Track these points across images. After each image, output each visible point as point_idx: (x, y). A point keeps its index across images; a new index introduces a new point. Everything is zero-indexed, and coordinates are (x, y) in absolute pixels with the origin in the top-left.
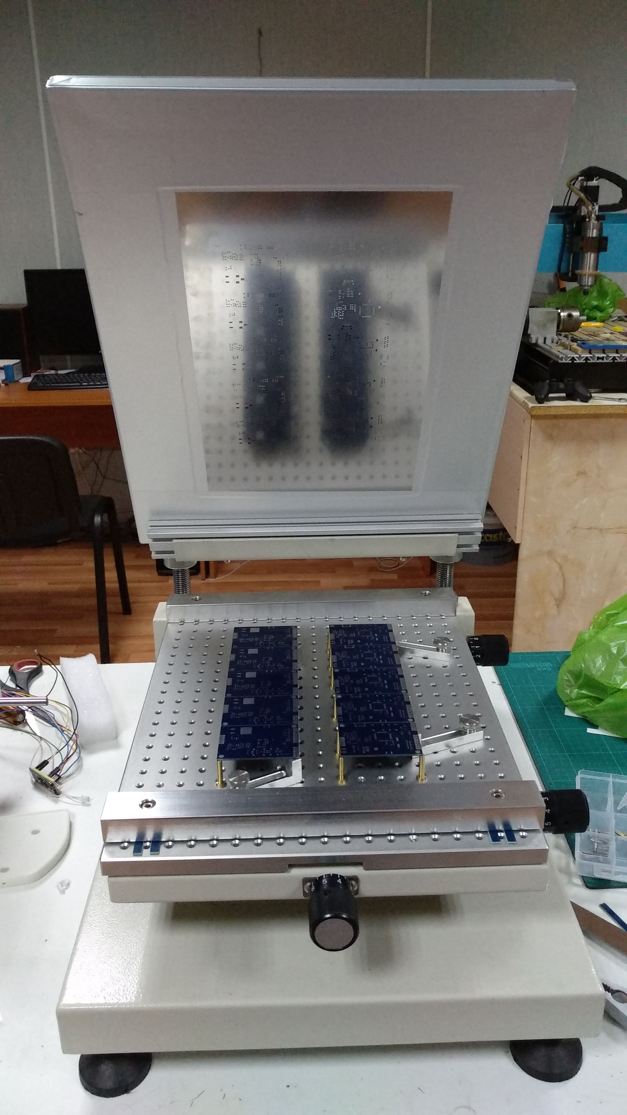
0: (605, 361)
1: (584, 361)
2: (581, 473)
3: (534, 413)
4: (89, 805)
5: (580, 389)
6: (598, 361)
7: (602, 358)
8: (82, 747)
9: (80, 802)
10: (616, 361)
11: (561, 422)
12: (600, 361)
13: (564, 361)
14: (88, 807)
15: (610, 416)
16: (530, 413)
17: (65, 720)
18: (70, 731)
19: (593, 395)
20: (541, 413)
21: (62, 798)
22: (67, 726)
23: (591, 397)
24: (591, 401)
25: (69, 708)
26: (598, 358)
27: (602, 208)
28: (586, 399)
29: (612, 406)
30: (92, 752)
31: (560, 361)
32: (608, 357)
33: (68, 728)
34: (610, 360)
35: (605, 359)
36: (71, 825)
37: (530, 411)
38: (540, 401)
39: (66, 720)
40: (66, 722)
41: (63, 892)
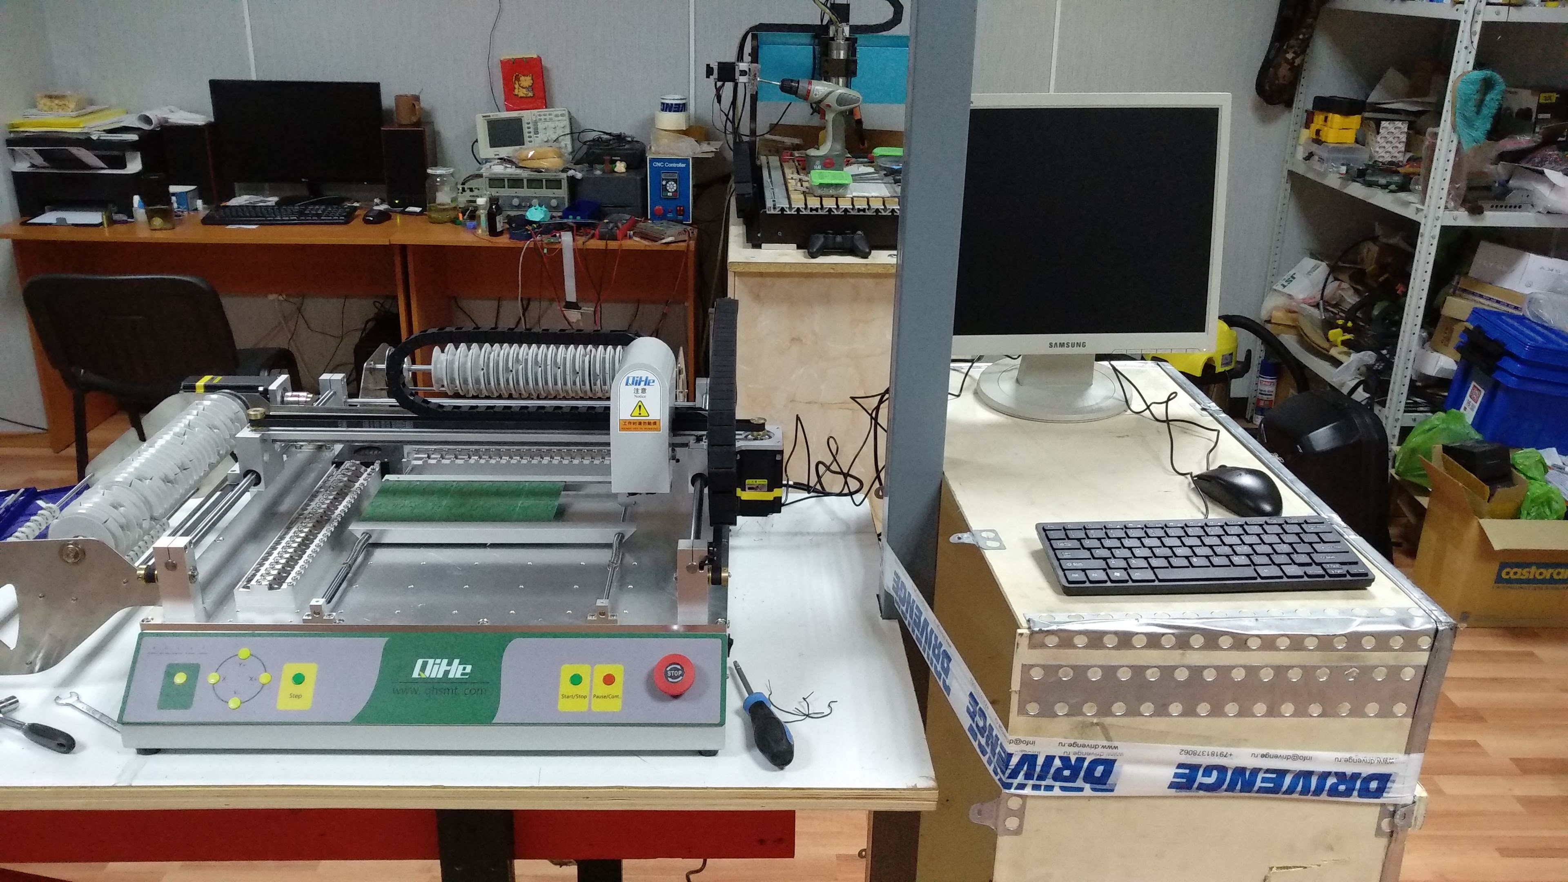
2: (795, 340)
5: (862, 245)
11: (769, 281)
16: (731, 270)
27: (855, 29)
28: (865, 256)
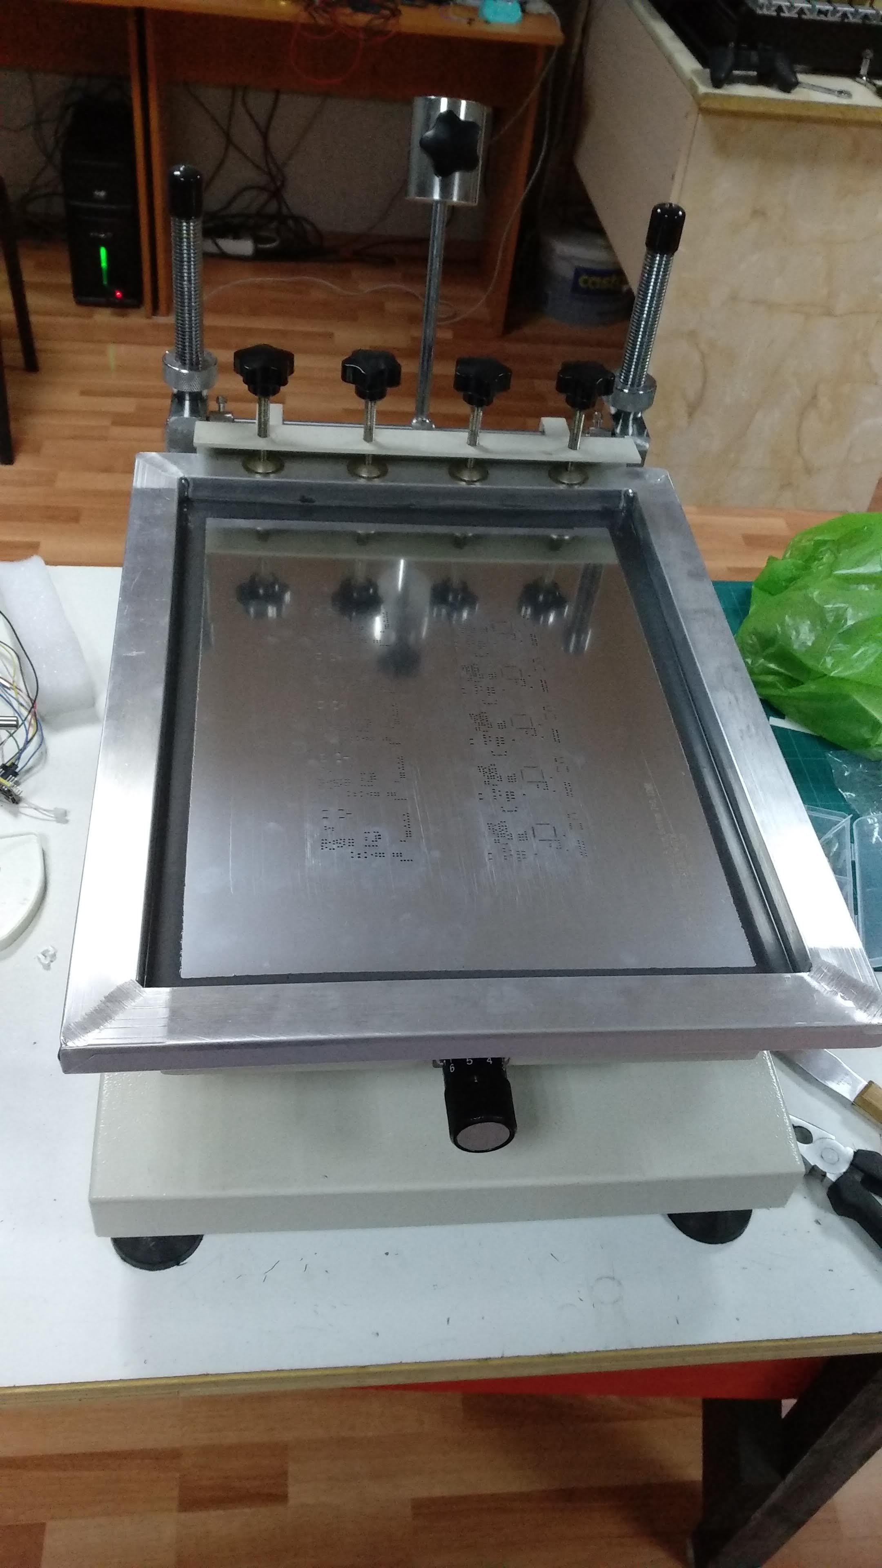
0: (830, 18)
1: (796, 16)
2: (758, 213)
3: (704, 104)
4: (66, 822)
5: (781, 65)
6: (819, 18)
7: (825, 13)
8: (43, 720)
9: (53, 816)
10: (846, 21)
11: (743, 124)
12: (822, 17)
13: (765, 12)
14: (64, 825)
15: (820, 121)
16: (698, 104)
17: (10, 671)
18: (20, 690)
19: (801, 77)
20: (715, 105)
21: (23, 807)
22: (14, 682)
23: (797, 84)
24: (797, 89)
25: (13, 650)
26: (820, 12)
28: (788, 86)
29: (827, 105)
30: (58, 728)
31: (759, 12)
32: (835, 11)
33: (15, 684)
34: (836, 18)
35: (829, 14)
36: (44, 854)
37: (698, 99)
38: (717, 83)
39: (12, 671)
40: (13, 675)
41: (47, 967)
